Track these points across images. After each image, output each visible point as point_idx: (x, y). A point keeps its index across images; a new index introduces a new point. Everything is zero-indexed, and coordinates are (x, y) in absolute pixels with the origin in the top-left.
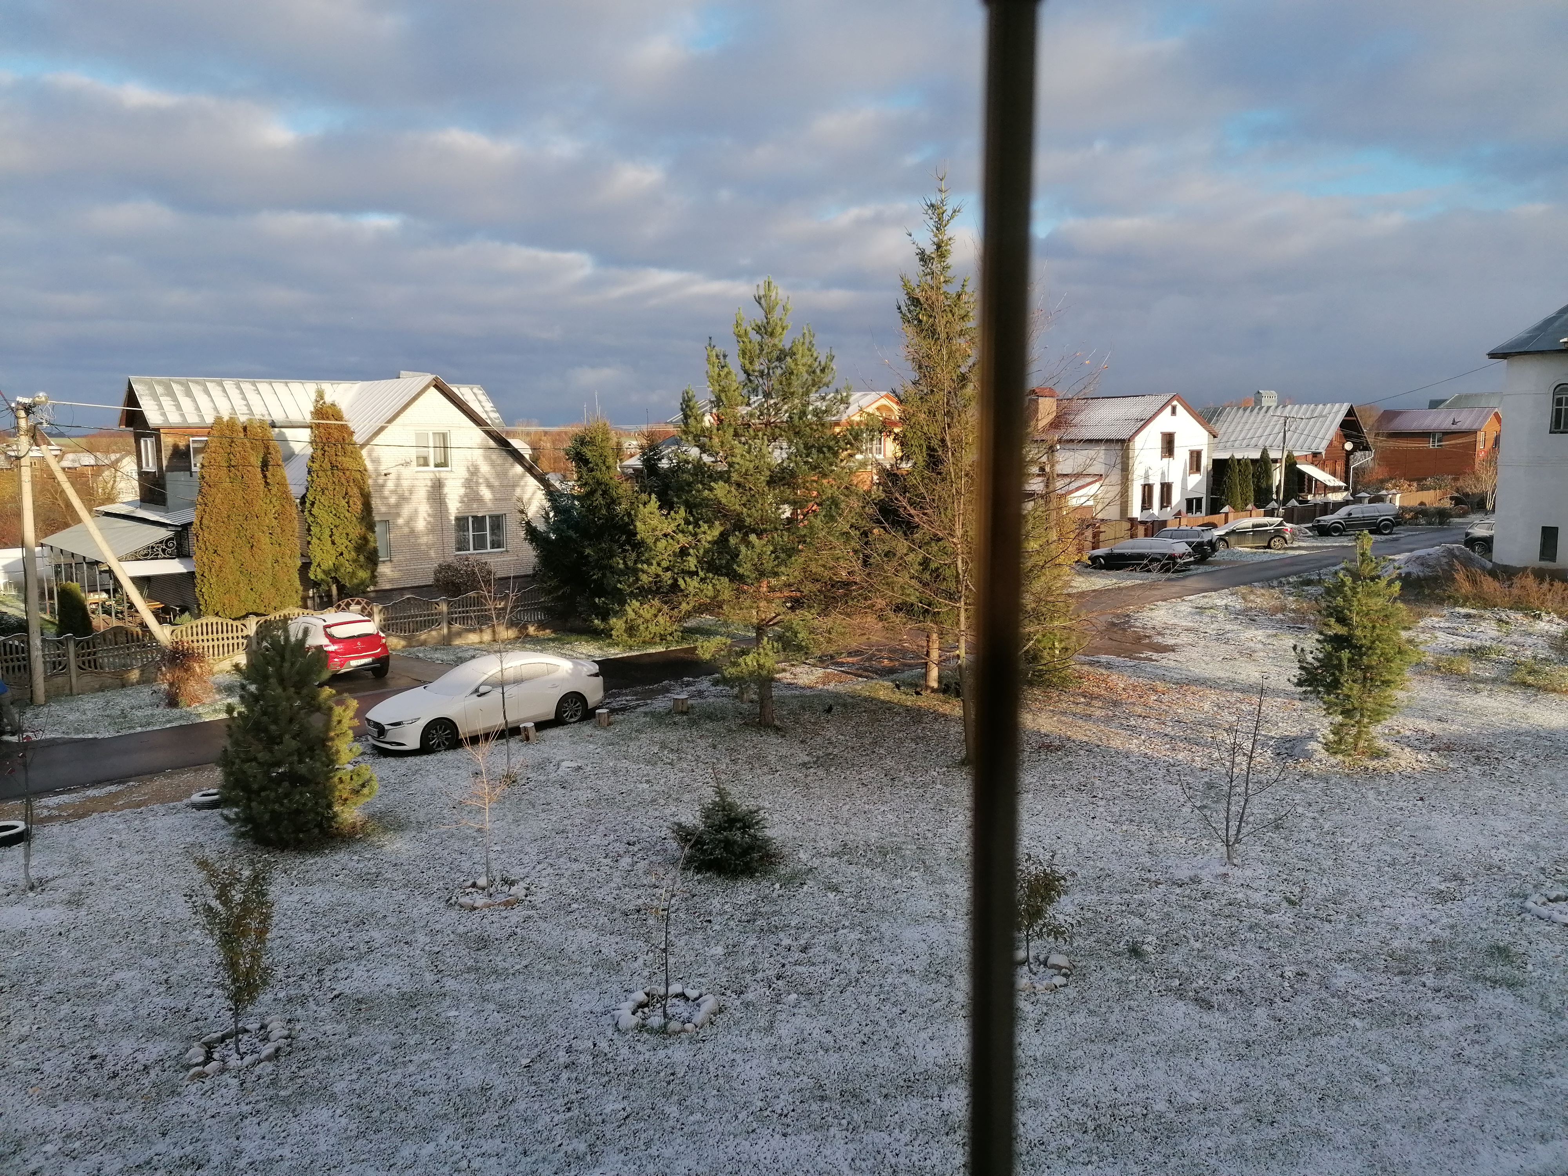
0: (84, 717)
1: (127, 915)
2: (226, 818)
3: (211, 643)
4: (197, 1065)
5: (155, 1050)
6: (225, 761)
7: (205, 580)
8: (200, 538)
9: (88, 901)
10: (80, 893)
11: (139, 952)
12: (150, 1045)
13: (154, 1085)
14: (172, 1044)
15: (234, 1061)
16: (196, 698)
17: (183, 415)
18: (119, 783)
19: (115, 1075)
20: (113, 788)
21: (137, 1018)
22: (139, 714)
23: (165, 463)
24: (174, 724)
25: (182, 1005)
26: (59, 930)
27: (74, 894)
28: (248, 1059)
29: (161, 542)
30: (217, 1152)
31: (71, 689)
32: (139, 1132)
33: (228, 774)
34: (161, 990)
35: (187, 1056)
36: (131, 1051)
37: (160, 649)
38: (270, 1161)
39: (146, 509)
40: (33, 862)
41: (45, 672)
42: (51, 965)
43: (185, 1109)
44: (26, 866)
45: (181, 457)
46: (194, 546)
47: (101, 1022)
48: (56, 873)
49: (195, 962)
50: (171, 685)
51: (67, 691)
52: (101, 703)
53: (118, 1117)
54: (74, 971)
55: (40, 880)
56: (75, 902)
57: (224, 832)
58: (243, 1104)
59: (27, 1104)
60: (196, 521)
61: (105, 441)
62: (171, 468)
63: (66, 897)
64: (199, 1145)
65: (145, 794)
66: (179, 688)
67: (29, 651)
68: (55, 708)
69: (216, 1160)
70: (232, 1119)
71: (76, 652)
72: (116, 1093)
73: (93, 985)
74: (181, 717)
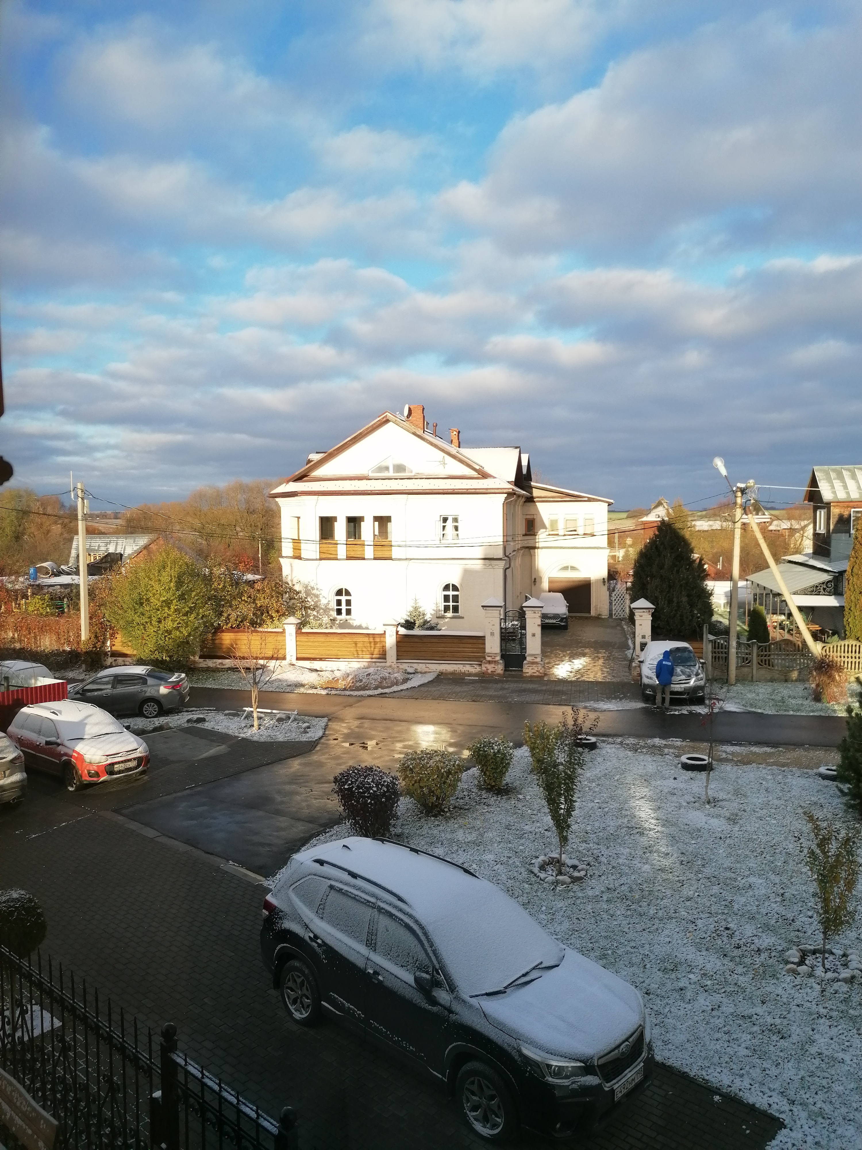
0: (757, 698)
1: (764, 839)
2: (841, 791)
3: (850, 660)
4: (793, 963)
5: (767, 940)
6: (844, 748)
7: (851, 613)
8: (851, 582)
9: (741, 822)
10: (737, 815)
11: (767, 868)
12: (764, 936)
13: (762, 965)
14: (779, 941)
15: (819, 971)
16: (834, 698)
17: (848, 493)
18: (773, 747)
19: (739, 947)
20: (768, 750)
21: (759, 913)
22: (793, 702)
23: (832, 527)
24: (816, 714)
25: (790, 916)
26: (720, 835)
27: (733, 814)
28: (830, 975)
29: (823, 583)
30: (797, 1033)
31: (752, 677)
32: (747, 993)
33: (844, 758)
34: (777, 899)
35: (787, 954)
36: (751, 935)
37: (813, 658)
38: (834, 1059)
39: (816, 559)
40: (712, 786)
41: (738, 663)
42: (712, 857)
43: (780, 991)
44: (707, 786)
45: (844, 522)
46: (846, 587)
47: (736, 906)
48: (725, 797)
49: (804, 888)
50: (818, 685)
51: (750, 678)
52: (770, 690)
53: (736, 976)
54: (725, 866)
55: (714, 799)
56: (733, 820)
57: (839, 801)
58: (820, 1006)
59: (684, 942)
60: (848, 569)
61: (797, 512)
62: (836, 531)
63: (728, 815)
64: (785, 1022)
65: (788, 759)
66: (823, 688)
67: (729, 648)
68: (739, 687)
69: (795, 1038)
70: (811, 1014)
71: (757, 653)
72: (738, 959)
73: (735, 880)
74: (821, 710)
